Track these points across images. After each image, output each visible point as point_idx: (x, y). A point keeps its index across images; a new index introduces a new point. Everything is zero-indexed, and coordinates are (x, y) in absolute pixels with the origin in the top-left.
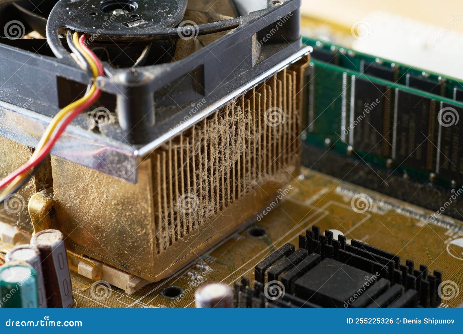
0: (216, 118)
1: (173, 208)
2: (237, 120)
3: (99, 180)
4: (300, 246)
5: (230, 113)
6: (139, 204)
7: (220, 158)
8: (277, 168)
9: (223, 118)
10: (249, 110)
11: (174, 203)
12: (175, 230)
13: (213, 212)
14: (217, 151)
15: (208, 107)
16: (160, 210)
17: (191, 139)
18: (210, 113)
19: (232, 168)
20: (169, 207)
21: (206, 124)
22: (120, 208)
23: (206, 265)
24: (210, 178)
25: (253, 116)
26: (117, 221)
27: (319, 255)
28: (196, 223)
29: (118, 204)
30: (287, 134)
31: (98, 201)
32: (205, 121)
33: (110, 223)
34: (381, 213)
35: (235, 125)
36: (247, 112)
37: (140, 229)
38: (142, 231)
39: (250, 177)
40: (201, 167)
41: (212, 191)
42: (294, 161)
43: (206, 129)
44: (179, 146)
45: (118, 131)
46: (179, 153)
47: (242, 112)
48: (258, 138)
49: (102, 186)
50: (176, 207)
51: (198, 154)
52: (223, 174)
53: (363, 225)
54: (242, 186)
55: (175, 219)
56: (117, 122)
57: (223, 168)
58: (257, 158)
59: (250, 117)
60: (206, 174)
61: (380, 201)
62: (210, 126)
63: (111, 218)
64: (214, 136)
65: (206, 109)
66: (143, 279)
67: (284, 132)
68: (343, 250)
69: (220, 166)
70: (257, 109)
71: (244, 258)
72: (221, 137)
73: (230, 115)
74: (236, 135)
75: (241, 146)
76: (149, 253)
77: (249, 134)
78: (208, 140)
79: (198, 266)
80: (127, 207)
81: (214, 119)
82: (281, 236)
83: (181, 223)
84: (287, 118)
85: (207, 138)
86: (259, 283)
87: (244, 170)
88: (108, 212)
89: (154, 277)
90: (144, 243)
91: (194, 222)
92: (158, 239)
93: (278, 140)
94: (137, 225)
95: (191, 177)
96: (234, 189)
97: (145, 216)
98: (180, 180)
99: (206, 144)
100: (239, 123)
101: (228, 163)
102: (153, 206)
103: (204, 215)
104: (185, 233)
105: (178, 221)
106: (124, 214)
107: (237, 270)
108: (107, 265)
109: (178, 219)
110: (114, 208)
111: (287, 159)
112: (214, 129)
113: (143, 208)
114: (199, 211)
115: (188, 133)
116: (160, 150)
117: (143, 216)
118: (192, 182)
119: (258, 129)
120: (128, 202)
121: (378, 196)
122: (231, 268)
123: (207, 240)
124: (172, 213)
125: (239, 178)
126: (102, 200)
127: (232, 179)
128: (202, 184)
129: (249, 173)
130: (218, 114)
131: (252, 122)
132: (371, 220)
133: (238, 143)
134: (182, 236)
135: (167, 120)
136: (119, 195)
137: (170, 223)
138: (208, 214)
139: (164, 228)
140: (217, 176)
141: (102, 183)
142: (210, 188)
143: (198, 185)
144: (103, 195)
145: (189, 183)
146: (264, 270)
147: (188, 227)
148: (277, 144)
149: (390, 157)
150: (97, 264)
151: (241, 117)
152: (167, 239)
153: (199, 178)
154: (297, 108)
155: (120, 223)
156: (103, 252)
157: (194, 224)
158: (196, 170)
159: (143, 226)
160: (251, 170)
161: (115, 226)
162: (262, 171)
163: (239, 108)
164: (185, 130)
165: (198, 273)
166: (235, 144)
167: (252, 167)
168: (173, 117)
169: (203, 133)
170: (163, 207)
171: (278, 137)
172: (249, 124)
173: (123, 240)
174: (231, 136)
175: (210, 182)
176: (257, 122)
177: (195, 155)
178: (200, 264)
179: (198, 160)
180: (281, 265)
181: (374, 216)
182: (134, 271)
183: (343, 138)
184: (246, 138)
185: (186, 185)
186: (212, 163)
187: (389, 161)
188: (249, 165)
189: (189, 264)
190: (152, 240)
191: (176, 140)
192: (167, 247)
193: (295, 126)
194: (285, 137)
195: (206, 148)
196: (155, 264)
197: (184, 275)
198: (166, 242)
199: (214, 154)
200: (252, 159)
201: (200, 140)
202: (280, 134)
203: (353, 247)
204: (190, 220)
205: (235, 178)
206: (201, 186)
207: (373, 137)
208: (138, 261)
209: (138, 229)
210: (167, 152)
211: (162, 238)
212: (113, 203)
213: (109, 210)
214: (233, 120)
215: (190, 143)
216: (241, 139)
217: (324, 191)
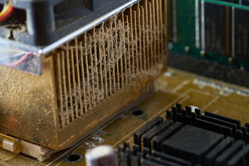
0: (103, 27)
1: (72, 94)
2: (119, 30)
3: (16, 76)
4: (167, 118)
5: (114, 24)
6: (45, 91)
7: (107, 57)
8: (150, 65)
9: (108, 28)
10: (128, 23)
11: (72, 90)
12: (73, 110)
13: (103, 97)
14: (104, 52)
15: (96, 20)
16: (61, 95)
17: (83, 42)
18: (97, 23)
19: (116, 65)
20: (68, 93)
21: (95, 32)
22: (32, 96)
23: (99, 137)
24: (99, 72)
25: (130, 27)
26: (30, 106)
27: (181, 123)
28: (90, 105)
29: (30, 93)
30: (157, 41)
31: (16, 92)
32: (94, 29)
33: (25, 108)
34: (226, 95)
35: (117, 33)
36: (126, 24)
37: (47, 110)
38: (48, 112)
39: (130, 72)
40: (92, 63)
41: (102, 81)
42: (163, 60)
43: (95, 35)
44: (74, 47)
45: (27, 37)
46: (74, 53)
47: (123, 24)
48: (135, 43)
49: (18, 80)
50: (73, 93)
51: (90, 54)
52: (110, 70)
53: (213, 104)
54: (125, 78)
55: (74, 102)
56: (26, 31)
57: (109, 64)
58: (135, 58)
59: (128, 28)
60: (97, 69)
61: (225, 86)
62: (98, 34)
63: (26, 104)
64: (102, 41)
65: (94, 21)
66: (51, 149)
67: (155, 40)
68: (199, 118)
69: (107, 63)
70: (133, 22)
71: (128, 131)
72: (107, 42)
73: (113, 26)
74: (119, 41)
75: (123, 49)
76: (54, 128)
77: (128, 40)
78: (97, 44)
79: (93, 138)
80: (37, 95)
81: (101, 28)
82: (155, 114)
83: (78, 105)
84: (156, 30)
85: (96, 42)
86: (137, 146)
87: (126, 67)
88: (23, 100)
89: (58, 146)
90: (50, 121)
91: (89, 105)
92: (60, 118)
93: (150, 45)
94: (45, 108)
95: (85, 71)
96: (119, 80)
97: (50, 100)
98: (76, 73)
99: (95, 47)
100: (120, 32)
101: (113, 61)
102: (55, 92)
103: (96, 99)
104: (82, 113)
105: (76, 103)
106: (35, 100)
107: (122, 140)
108: (24, 140)
109: (76, 102)
110: (27, 96)
111: (157, 59)
112: (101, 36)
113: (48, 94)
114: (92, 96)
115: (81, 38)
116: (59, 50)
117: (48, 100)
118: (86, 75)
119: (135, 37)
120: (37, 91)
121: (223, 84)
122: (118, 138)
123: (99, 118)
124: (71, 97)
125: (122, 72)
126: (18, 91)
127: (117, 73)
128: (94, 76)
129: (130, 69)
130: (104, 25)
131: (130, 32)
132: (219, 100)
133: (120, 46)
134: (79, 115)
135: (64, 28)
136: (31, 86)
137: (69, 105)
138: (99, 99)
139: (64, 109)
140: (105, 71)
141: (17, 78)
142: (100, 79)
143: (91, 77)
144: (19, 87)
145: (83, 75)
146: (141, 136)
147: (84, 109)
148: (150, 48)
149: (230, 56)
150: (17, 140)
151: (122, 27)
152: (68, 117)
153: (91, 72)
154: (164, 23)
155: (32, 107)
156: (20, 131)
157: (88, 106)
158: (89, 66)
159: (49, 108)
160: (131, 66)
161: (28, 110)
162: (139, 68)
163: (120, 21)
164: (78, 35)
165: (94, 143)
166: (118, 47)
167: (131, 64)
168: (69, 26)
169: (93, 38)
170: (63, 93)
171: (150, 43)
172: (128, 33)
173: (35, 120)
174: (114, 41)
175: (100, 75)
176: (134, 31)
177: (88, 54)
178: (95, 137)
179: (90, 58)
180: (153, 132)
181: (221, 97)
182: (44, 143)
183: (197, 45)
184: (126, 43)
185: (81, 77)
186: (101, 61)
187: (230, 59)
188: (129, 62)
189: (87, 137)
190: (55, 118)
191: (72, 42)
192: (68, 124)
193: (162, 36)
194: (155, 43)
195: (96, 50)
196: (59, 136)
197: (83, 145)
198: (66, 119)
199: (102, 54)
200: (131, 58)
201: (91, 43)
202: (152, 41)
203: (206, 116)
204: (86, 103)
205: (119, 72)
206: (93, 78)
207: (219, 43)
208: (46, 135)
209: (45, 111)
210: (65, 52)
211: (63, 116)
212: (26, 93)
213: (24, 98)
214: (115, 29)
215: (83, 45)
216: (122, 43)
217: (185, 83)
